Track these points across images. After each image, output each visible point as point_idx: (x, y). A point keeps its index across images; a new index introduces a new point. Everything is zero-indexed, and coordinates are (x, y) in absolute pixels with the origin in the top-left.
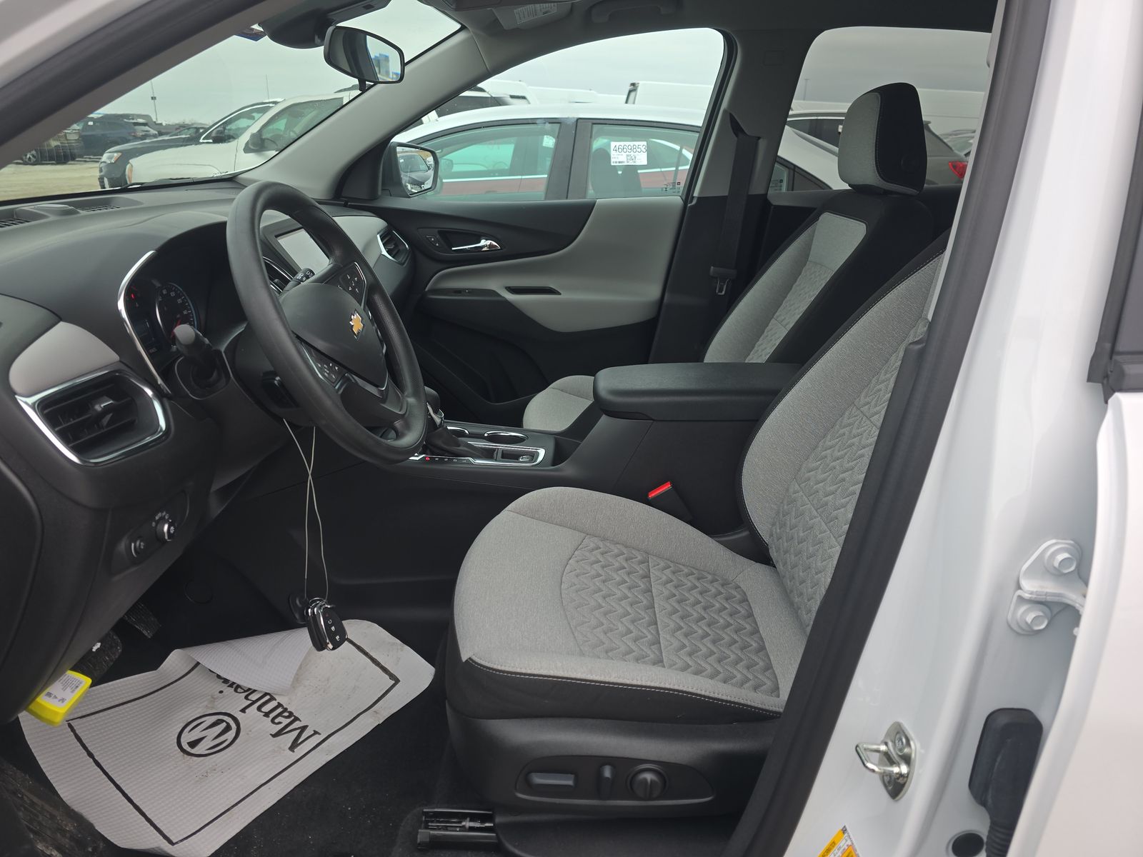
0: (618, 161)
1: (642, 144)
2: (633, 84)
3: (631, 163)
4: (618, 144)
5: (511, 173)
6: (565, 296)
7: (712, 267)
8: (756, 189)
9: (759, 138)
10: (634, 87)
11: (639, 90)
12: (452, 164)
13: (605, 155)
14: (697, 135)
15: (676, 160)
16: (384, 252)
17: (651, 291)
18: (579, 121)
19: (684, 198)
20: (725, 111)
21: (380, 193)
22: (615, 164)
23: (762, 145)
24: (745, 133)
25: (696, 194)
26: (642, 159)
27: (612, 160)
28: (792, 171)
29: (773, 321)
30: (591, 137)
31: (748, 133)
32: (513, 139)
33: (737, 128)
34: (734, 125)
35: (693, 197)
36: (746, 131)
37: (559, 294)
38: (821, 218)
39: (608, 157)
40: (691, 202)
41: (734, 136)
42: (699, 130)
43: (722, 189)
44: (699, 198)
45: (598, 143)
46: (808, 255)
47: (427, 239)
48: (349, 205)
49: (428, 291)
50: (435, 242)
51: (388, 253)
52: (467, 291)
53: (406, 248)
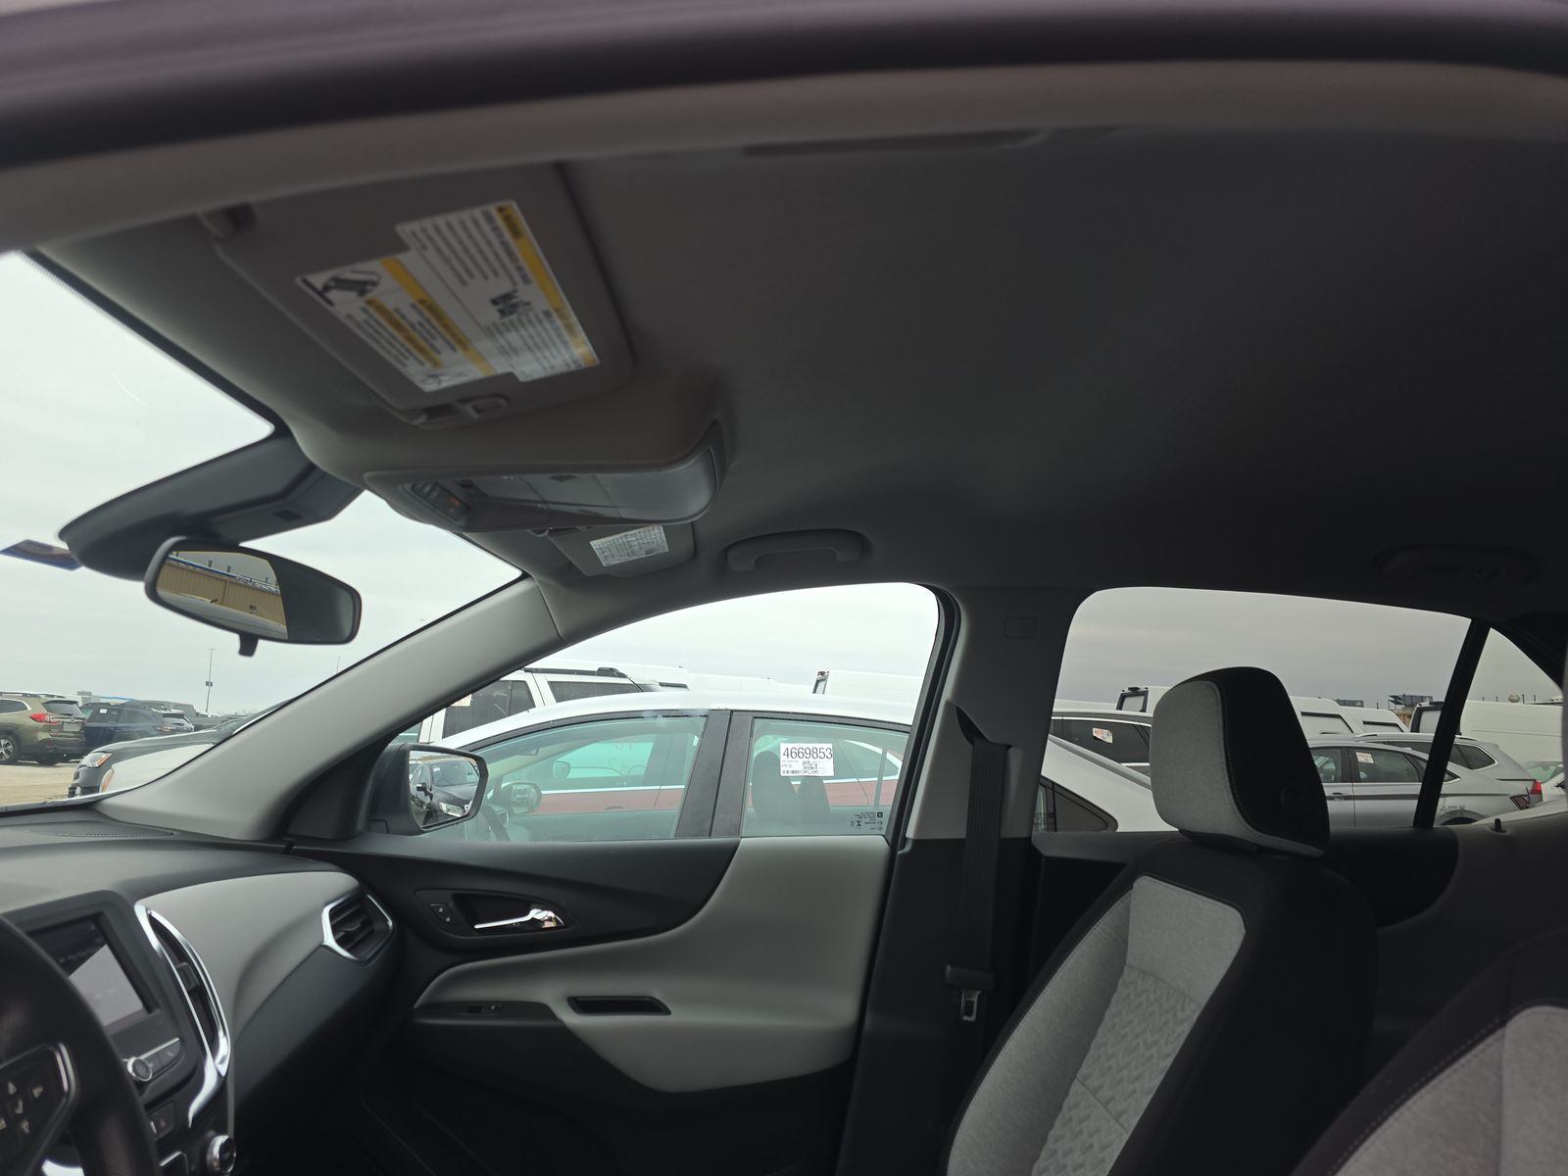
0: (790, 769)
1: (826, 747)
2: (822, 673)
3: (810, 773)
4: (790, 746)
5: (646, 780)
6: (679, 1017)
7: (948, 967)
8: (1013, 829)
9: (1009, 747)
10: (823, 676)
11: (829, 680)
12: (569, 767)
13: (772, 760)
14: (906, 736)
15: (878, 768)
16: (330, 940)
17: (839, 1007)
18: (735, 713)
19: (890, 838)
20: (948, 704)
21: (360, 825)
22: (786, 775)
23: (1015, 758)
24: (984, 738)
25: (910, 833)
26: (826, 768)
27: (782, 769)
28: (1050, 792)
29: (1076, 1087)
30: (751, 736)
31: (991, 740)
32: (655, 736)
33: (970, 731)
34: (964, 724)
35: (905, 839)
36: (985, 735)
37: (667, 1012)
38: (1135, 885)
39: (776, 762)
40: (903, 847)
41: (967, 742)
42: (908, 729)
43: (953, 828)
44: (916, 842)
45: (762, 745)
46: (1124, 954)
47: (431, 908)
48: (295, 850)
49: (420, 1008)
50: (445, 914)
51: (339, 942)
52: (493, 1008)
53: (388, 926)
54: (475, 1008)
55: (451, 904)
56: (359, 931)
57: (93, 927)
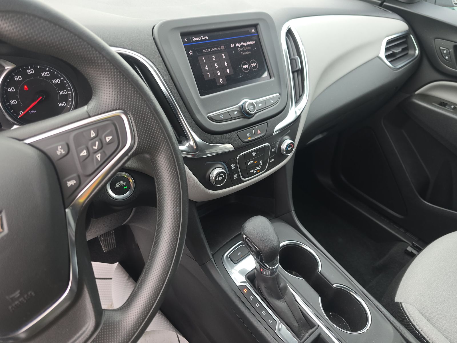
16: (382, 55)
47: (440, 49)
48: (385, 5)
49: (418, 94)
50: (446, 54)
51: (387, 57)
52: (452, 107)
53: (415, 53)
54: (443, 104)
55: (451, 50)
56: (399, 53)
57: (253, 31)
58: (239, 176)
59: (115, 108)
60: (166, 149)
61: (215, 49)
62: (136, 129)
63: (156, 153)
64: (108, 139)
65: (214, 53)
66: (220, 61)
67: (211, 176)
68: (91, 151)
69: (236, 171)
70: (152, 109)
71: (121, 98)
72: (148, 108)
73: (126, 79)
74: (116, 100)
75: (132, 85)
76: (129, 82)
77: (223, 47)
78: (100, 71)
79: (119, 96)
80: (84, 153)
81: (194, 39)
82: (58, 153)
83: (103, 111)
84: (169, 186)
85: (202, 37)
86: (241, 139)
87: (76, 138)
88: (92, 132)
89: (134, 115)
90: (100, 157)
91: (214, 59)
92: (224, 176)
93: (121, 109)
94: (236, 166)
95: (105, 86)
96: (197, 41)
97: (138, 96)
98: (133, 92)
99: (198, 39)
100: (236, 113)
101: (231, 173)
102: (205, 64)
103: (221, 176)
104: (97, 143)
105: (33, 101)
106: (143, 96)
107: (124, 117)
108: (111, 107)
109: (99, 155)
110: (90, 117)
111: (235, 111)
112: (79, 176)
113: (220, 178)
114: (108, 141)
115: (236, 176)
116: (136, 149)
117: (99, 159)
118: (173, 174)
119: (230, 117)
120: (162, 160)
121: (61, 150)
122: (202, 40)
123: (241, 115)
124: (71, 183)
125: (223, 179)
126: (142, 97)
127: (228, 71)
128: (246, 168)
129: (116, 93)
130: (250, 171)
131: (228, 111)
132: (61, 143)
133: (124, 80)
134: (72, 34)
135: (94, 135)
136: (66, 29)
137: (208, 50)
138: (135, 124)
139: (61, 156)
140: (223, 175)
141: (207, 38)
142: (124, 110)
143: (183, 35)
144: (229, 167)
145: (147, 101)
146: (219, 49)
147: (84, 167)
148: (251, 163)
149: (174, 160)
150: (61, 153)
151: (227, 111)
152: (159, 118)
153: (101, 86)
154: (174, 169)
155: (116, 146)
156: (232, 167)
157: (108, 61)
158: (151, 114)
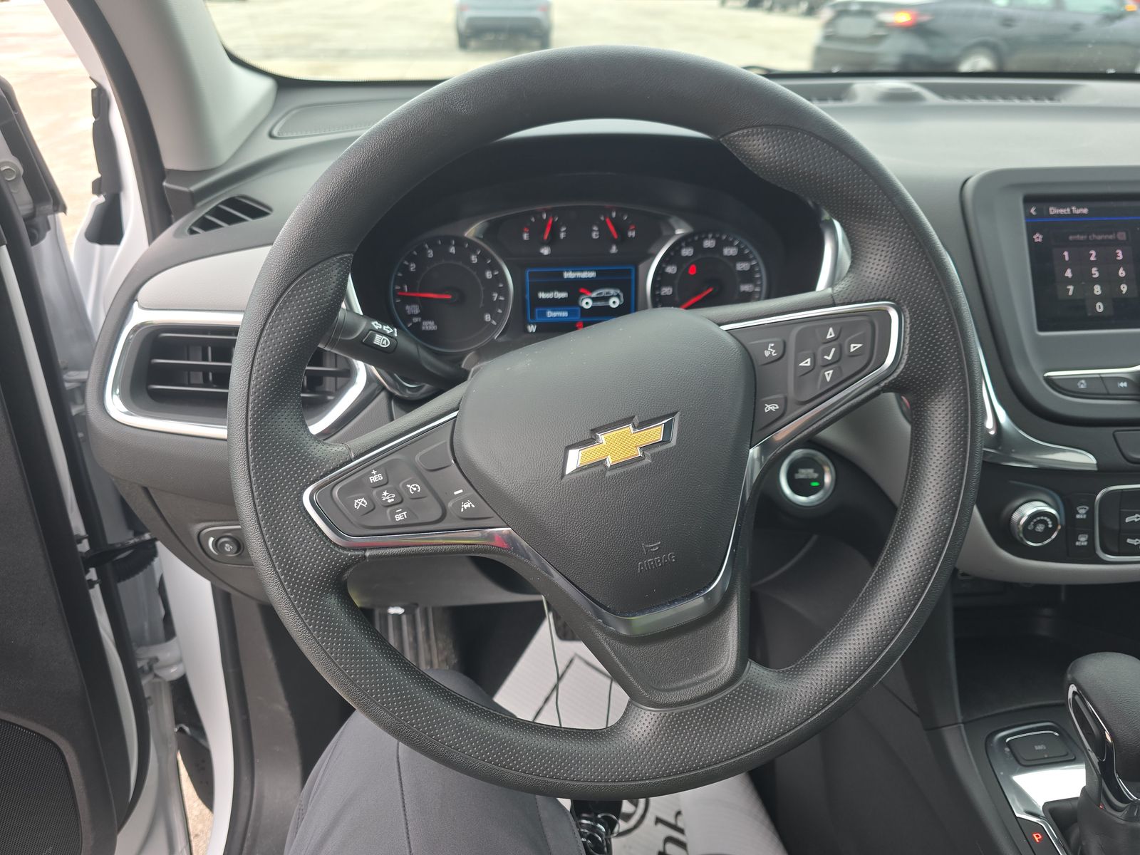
58: (1091, 540)
59: (882, 296)
60: (956, 390)
61: (1100, 237)
62: (910, 340)
63: (933, 394)
64: (854, 347)
65: (1095, 244)
66: (1107, 264)
67: (1016, 516)
68: (819, 362)
69: (1087, 526)
70: (951, 308)
71: (900, 280)
72: (943, 306)
73: (920, 247)
74: (889, 282)
75: (927, 259)
76: (924, 253)
77: (1122, 236)
78: (878, 230)
79: (897, 275)
80: (807, 363)
81: (1053, 210)
82: (767, 353)
83: (860, 299)
84: (942, 466)
85: (1073, 208)
86: (1124, 450)
87: (800, 335)
88: (831, 330)
89: (914, 313)
90: (830, 375)
91: (1093, 258)
92: (1050, 526)
93: (893, 301)
94: (1090, 513)
95: (878, 257)
96: (1059, 215)
97: (933, 280)
98: (925, 272)
99: (1062, 211)
100: (1123, 384)
101: (1072, 527)
102: (1067, 265)
103: (1045, 522)
104: (833, 350)
105: (697, 294)
106: (941, 281)
107: (894, 314)
108: (876, 294)
109: (831, 372)
110: (834, 305)
111: (1123, 379)
112: (786, 399)
113: (1040, 528)
114: (852, 350)
115: (1083, 540)
116: (898, 376)
117: (828, 379)
118: (957, 444)
119: (1105, 391)
120: (940, 411)
121: (771, 350)
122: (1072, 215)
123: (1133, 392)
124: (770, 408)
125: (1048, 532)
126: (939, 283)
127: (1124, 288)
128: (1117, 527)
129: (894, 269)
130: (1129, 541)
131: (1102, 376)
132: (775, 339)
133: (917, 249)
134: (855, 165)
135: (833, 335)
136: (848, 156)
137: (1082, 237)
138: (911, 330)
139: (770, 361)
140: (1050, 523)
141: (1085, 211)
142: (898, 303)
143: (1029, 200)
144: (1070, 511)
145: (946, 293)
146: (1111, 237)
147: (799, 386)
148: (1136, 520)
149: (967, 416)
150: (771, 355)
151: (1098, 376)
152: (960, 328)
153: (869, 255)
154: (960, 434)
155: (865, 362)
156: (1078, 513)
157: (898, 214)
158: (946, 318)
